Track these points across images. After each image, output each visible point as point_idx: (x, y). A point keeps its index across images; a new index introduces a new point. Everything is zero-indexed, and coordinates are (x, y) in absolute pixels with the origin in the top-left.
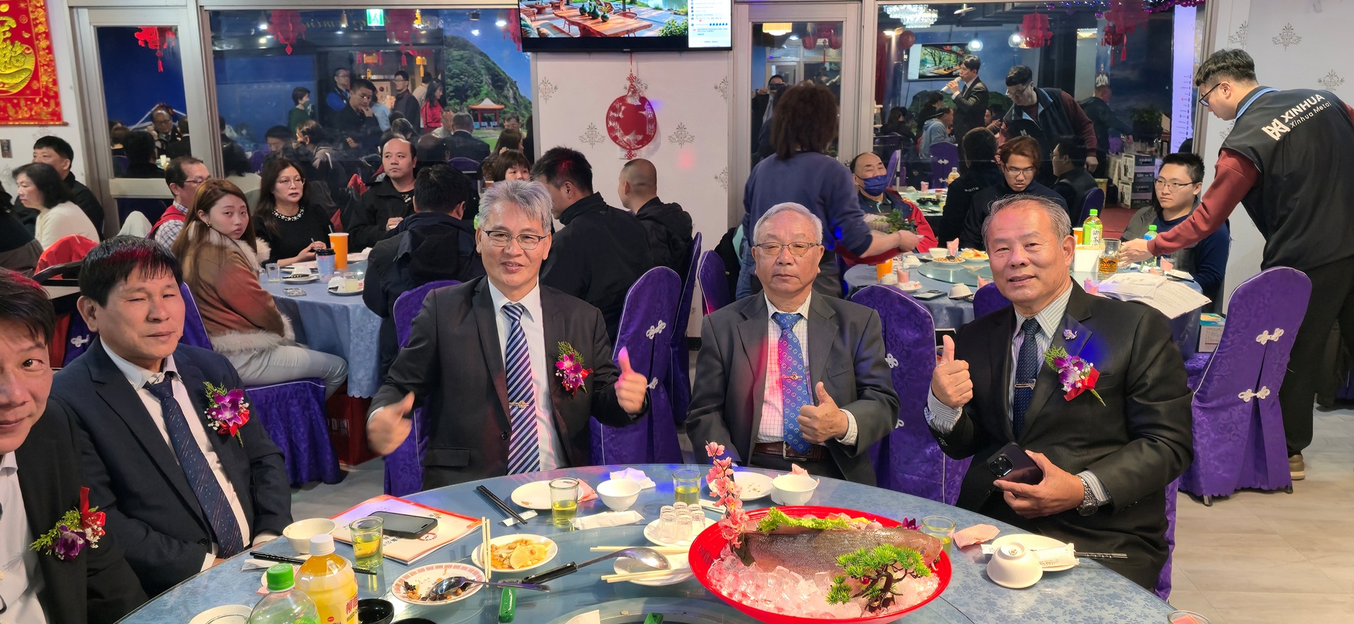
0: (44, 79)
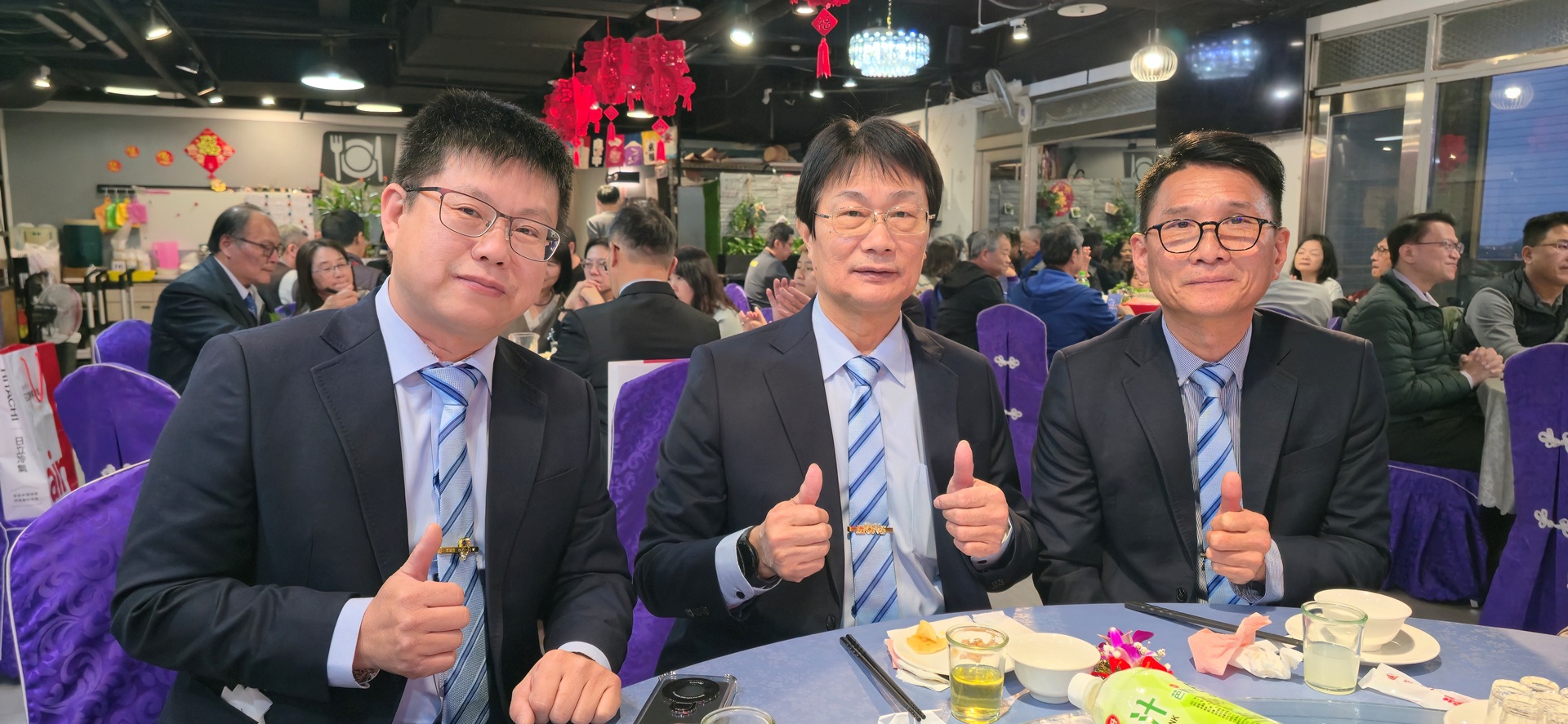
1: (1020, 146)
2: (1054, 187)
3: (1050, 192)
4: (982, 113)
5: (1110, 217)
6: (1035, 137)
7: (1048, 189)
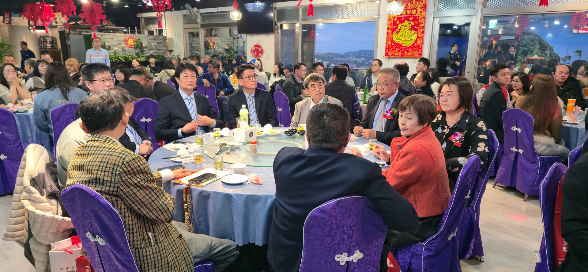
0: (419, 42)
1: (198, 28)
2: (209, 40)
3: (208, 42)
4: (184, 16)
5: (226, 50)
6: (203, 26)
7: (207, 41)
